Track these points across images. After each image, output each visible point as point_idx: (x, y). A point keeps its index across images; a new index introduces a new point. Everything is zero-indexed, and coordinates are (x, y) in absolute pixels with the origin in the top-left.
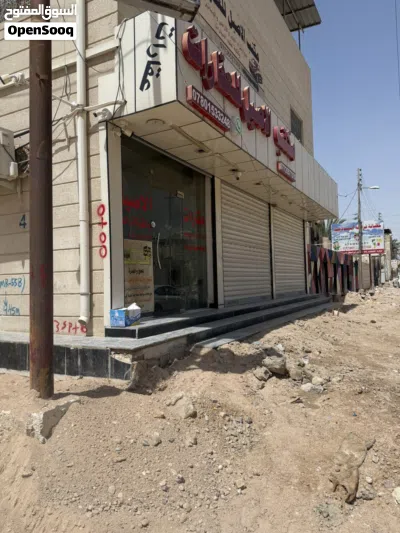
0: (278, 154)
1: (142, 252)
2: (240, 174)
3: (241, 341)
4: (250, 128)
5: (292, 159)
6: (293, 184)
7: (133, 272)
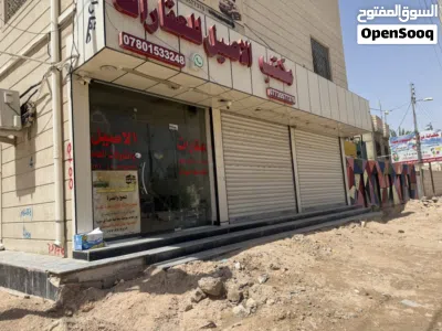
0: (267, 81)
1: (124, 181)
2: (230, 104)
3: (205, 260)
4: (221, 61)
5: (289, 84)
6: (294, 106)
7: (113, 199)
